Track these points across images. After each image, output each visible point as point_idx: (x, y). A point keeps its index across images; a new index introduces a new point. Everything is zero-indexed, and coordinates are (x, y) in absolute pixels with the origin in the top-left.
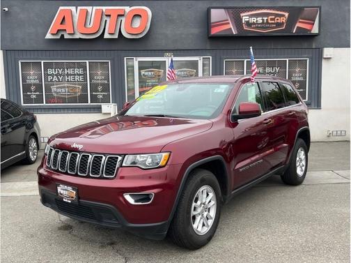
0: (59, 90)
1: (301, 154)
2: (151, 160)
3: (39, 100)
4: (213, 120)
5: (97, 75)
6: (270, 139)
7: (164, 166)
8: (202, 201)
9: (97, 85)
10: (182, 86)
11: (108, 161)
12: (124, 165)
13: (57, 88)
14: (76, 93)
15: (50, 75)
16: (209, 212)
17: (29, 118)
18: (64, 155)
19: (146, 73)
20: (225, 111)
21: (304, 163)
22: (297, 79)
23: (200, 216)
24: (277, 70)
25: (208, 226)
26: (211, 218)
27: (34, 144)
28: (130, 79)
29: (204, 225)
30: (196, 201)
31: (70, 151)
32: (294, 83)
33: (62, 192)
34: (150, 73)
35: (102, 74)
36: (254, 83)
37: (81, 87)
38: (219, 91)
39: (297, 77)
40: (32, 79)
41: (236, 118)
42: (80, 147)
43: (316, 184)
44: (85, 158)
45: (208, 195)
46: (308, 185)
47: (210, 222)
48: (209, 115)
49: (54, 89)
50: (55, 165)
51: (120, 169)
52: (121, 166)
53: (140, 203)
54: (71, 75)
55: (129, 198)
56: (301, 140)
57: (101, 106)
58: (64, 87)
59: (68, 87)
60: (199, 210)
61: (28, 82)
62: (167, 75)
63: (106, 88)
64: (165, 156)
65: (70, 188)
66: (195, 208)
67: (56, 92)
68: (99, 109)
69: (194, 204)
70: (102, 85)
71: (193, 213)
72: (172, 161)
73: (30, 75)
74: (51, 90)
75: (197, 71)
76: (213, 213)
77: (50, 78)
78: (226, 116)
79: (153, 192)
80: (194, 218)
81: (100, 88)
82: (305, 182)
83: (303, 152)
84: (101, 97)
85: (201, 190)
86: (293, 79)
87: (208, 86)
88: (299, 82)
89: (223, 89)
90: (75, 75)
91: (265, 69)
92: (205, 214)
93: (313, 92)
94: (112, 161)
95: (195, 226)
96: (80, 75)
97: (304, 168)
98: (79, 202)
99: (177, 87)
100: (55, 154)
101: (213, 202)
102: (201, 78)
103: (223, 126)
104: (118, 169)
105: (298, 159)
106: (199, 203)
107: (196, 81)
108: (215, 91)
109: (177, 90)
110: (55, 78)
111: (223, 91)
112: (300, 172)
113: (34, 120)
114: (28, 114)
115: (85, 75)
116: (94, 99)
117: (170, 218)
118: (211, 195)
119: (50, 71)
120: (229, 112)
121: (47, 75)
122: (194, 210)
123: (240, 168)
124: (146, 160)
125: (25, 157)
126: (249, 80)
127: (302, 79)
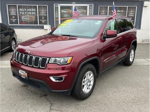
0: (25, 18)
1: (133, 52)
2: (63, 60)
3: (16, 22)
4: (94, 39)
5: (42, 12)
6: (119, 46)
7: (69, 64)
8: (87, 78)
9: (42, 16)
10: (79, 20)
11: (42, 60)
12: (50, 62)
13: (24, 17)
14: (32, 20)
15: (21, 11)
16: (90, 82)
17: (11, 31)
18: (22, 55)
19: (64, 11)
20: (100, 34)
21: (133, 56)
22: (131, 16)
23: (86, 85)
24: (123, 11)
25: (90, 89)
26: (91, 85)
27: (14, 43)
28: (57, 14)
29: (88, 88)
30: (84, 79)
31: (25, 54)
32: (130, 17)
33: (21, 73)
34: (65, 11)
35: (44, 11)
36: (114, 20)
37: (35, 17)
38: (97, 24)
39: (131, 15)
40: (13, 13)
41: (105, 38)
42: (29, 52)
43: (138, 66)
44: (31, 58)
45: (90, 75)
46: (135, 66)
47: (91, 87)
48: (92, 36)
49: (23, 18)
50: (18, 59)
51: (48, 64)
52: (48, 63)
53: (58, 81)
54: (30, 11)
55: (52, 78)
56: (133, 46)
57: (43, 26)
58: (27, 17)
59: (29, 17)
60: (86, 83)
61: (11, 14)
62: (73, 13)
63: (46, 18)
64: (70, 59)
65: (24, 72)
66: (84, 81)
67: (23, 19)
68: (43, 28)
69: (83, 80)
70: (44, 16)
71: (83, 84)
72: (73, 61)
73: (12, 11)
74: (21, 18)
75: (87, 11)
76: (92, 83)
77: (21, 13)
78: (100, 37)
79: (64, 76)
80: (83, 86)
81: (43, 18)
82: (133, 64)
83: (133, 51)
84: (43, 22)
85: (87, 73)
86: (129, 16)
87: (92, 21)
88: (132, 17)
89: (99, 23)
90: (32, 11)
91: (117, 11)
92: (89, 84)
93: (138, 22)
94: (44, 60)
95: (83, 90)
96: (34, 12)
97: (133, 58)
98: (29, 78)
99: (77, 21)
100: (18, 54)
101: (92, 78)
102: (88, 16)
103: (99, 42)
104: (47, 64)
105: (131, 54)
106: (86, 79)
107: (86, 18)
108: (95, 24)
109: (78, 22)
110: (23, 13)
111: (99, 24)
112: (131, 60)
113: (14, 32)
114: (11, 29)
115: (36, 12)
116: (40, 23)
117: (72, 87)
118: (92, 75)
119: (21, 10)
120: (102, 34)
121: (19, 11)
122: (84, 82)
123: (106, 61)
124: (61, 60)
125: (10, 49)
126: (111, 18)
127: (133, 16)
